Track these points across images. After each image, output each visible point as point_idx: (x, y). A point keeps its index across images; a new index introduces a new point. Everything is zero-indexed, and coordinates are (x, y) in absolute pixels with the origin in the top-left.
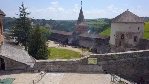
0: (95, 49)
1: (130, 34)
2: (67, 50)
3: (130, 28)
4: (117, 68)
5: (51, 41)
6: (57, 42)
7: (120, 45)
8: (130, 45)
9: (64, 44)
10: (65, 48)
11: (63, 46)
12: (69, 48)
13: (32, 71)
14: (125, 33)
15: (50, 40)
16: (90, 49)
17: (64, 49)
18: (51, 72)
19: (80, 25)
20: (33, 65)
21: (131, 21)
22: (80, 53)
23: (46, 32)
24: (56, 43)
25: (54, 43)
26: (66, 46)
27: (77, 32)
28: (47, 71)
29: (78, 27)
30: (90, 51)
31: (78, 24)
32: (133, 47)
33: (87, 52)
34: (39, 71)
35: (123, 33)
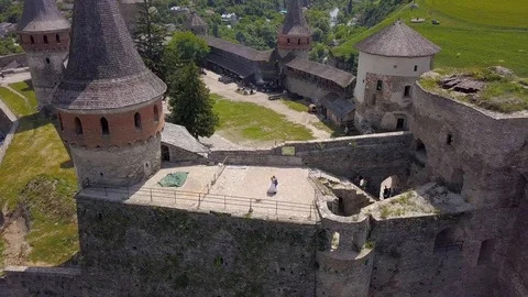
0: (322, 107)
1: (394, 81)
2: (256, 105)
3: (395, 67)
4: (324, 161)
5: (210, 73)
6: (229, 79)
7: (374, 103)
8: (394, 104)
9: (247, 86)
10: (248, 99)
11: (246, 94)
12: (260, 98)
13: (207, 163)
14: (385, 79)
15: (208, 69)
16: (312, 106)
17: (246, 103)
18: (232, 164)
19: (290, 33)
20: (206, 155)
21: (397, 53)
22: (284, 116)
23: (196, 47)
24: (226, 83)
25: (220, 80)
26: (252, 93)
27: (283, 53)
28: (227, 163)
29: (285, 41)
30: (309, 112)
31: (286, 31)
32: (401, 110)
33: (303, 113)
34: (216, 164)
35: (380, 78)
